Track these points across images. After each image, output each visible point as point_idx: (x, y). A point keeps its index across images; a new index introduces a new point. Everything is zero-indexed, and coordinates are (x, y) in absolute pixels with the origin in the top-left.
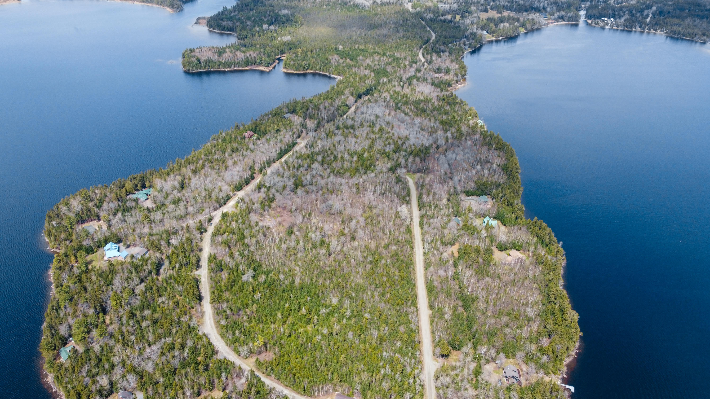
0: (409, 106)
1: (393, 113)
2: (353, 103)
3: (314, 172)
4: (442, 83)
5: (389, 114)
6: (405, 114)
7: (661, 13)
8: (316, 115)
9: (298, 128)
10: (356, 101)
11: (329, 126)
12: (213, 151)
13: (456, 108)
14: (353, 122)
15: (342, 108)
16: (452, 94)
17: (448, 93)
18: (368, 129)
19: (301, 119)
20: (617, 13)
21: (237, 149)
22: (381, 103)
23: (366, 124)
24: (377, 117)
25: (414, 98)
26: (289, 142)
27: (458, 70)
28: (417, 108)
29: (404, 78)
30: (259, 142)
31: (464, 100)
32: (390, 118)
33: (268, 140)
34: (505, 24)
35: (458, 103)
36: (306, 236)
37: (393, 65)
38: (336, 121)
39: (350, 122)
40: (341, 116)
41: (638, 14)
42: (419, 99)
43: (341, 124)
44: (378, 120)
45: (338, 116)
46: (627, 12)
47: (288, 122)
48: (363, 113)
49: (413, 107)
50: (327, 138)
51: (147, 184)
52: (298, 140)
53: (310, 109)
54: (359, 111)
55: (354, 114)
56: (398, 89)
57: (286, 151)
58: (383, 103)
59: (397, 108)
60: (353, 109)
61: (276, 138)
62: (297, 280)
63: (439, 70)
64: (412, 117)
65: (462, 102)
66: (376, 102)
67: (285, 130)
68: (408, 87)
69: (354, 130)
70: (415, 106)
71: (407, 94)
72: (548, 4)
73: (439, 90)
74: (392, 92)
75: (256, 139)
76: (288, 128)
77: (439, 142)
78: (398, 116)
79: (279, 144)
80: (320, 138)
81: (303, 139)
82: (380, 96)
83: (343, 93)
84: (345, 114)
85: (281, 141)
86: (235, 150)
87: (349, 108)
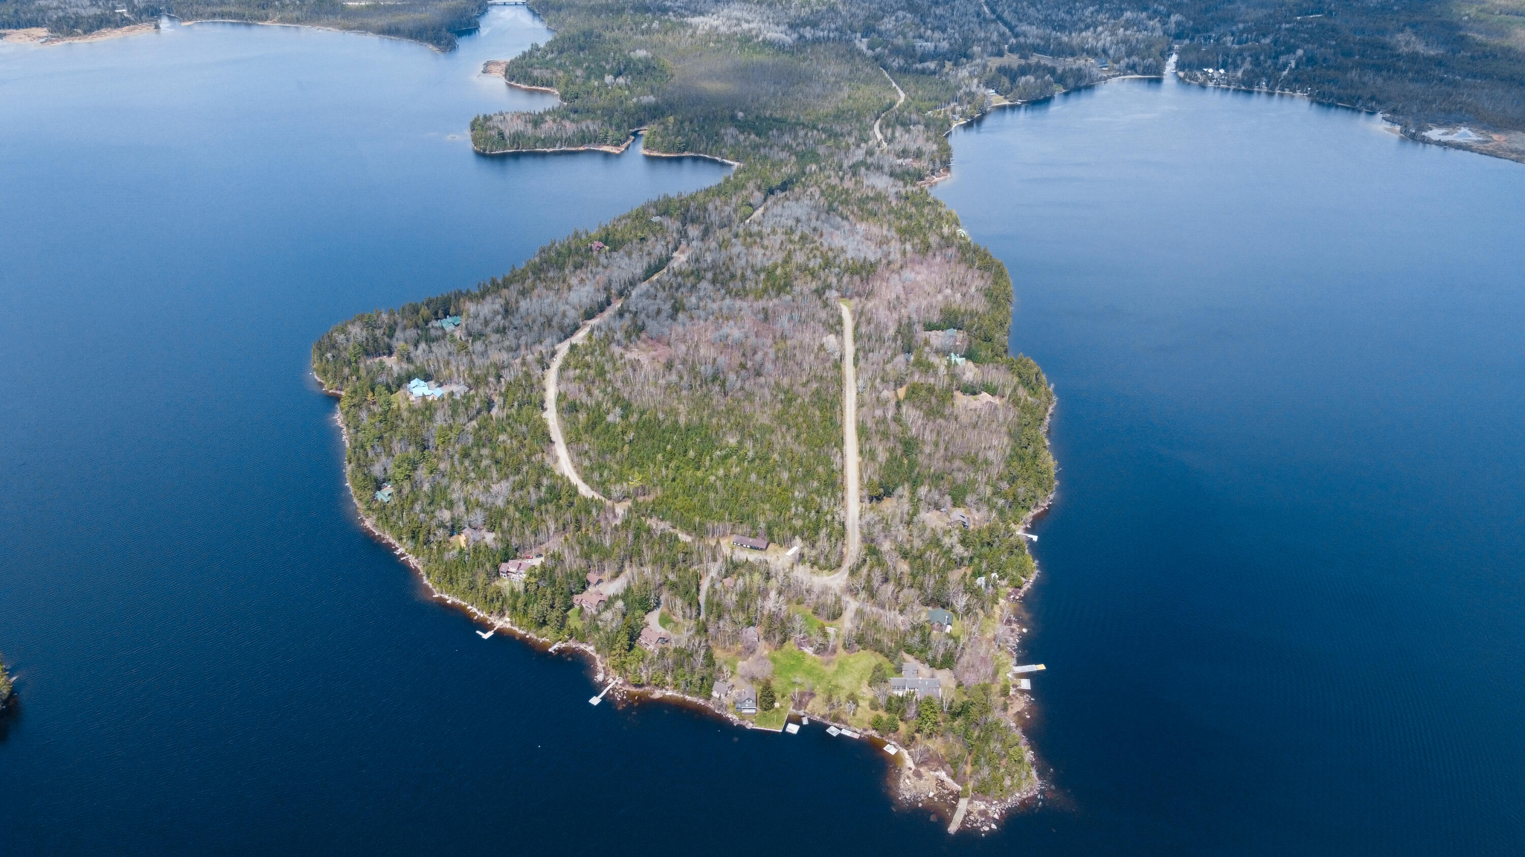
0: (850, 207)
1: (823, 216)
2: (760, 203)
3: (702, 294)
4: (907, 173)
5: (817, 220)
6: (843, 218)
7: (1310, 60)
8: (702, 217)
9: (675, 235)
10: (765, 200)
11: (721, 234)
12: (545, 265)
13: (926, 211)
14: (760, 228)
15: (743, 209)
16: (922, 190)
17: (915, 189)
18: (784, 237)
19: (678, 224)
20: (1230, 60)
21: (582, 265)
22: (806, 202)
23: (780, 231)
24: (798, 220)
25: (859, 195)
26: (661, 255)
27: (936, 154)
28: (862, 210)
29: (845, 166)
30: (615, 254)
31: (939, 199)
32: (819, 223)
33: (629, 255)
34: (1028, 77)
35: (929, 203)
36: (693, 368)
37: (829, 143)
38: (734, 228)
39: (755, 228)
40: (742, 221)
41: (1269, 62)
42: (867, 197)
43: (741, 231)
44: (799, 225)
45: (737, 221)
46: (1249, 59)
47: (658, 228)
48: (776, 216)
49: (856, 209)
50: (720, 249)
51: (452, 310)
52: (675, 254)
53: (692, 209)
54: (769, 213)
55: (761, 218)
56: (834, 181)
57: (657, 268)
58: (808, 202)
59: (830, 209)
60: (761, 210)
61: (641, 250)
62: (682, 420)
63: (904, 153)
64: (854, 222)
65: (936, 202)
66: (797, 200)
67: (653, 239)
68: (851, 179)
69: (762, 239)
70: (859, 208)
71: (848, 190)
72: (1112, 43)
73: (901, 183)
74: (823, 186)
75: (610, 251)
76: (659, 236)
77: (892, 257)
78: (832, 221)
79: (646, 259)
80: (708, 249)
81: (683, 252)
82: (805, 192)
83: (744, 187)
84: (747, 218)
85: (649, 254)
86: (578, 266)
87: (754, 210)
